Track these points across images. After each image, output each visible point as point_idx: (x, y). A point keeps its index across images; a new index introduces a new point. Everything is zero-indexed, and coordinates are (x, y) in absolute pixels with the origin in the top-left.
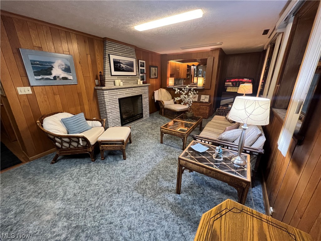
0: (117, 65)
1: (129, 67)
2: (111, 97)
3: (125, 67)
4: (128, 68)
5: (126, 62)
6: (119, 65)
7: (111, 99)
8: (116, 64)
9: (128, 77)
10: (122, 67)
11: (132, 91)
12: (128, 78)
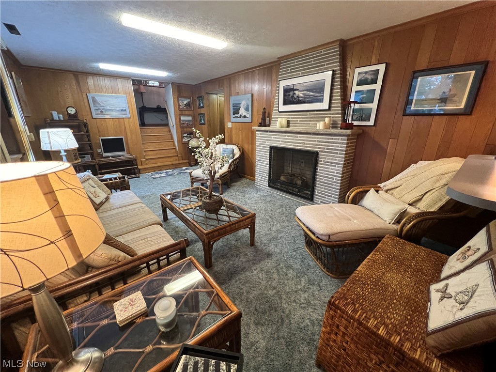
0: (289, 95)
1: (311, 93)
2: (263, 142)
3: (303, 94)
4: (309, 95)
5: (306, 86)
6: (291, 93)
7: (262, 144)
8: (287, 94)
9: (308, 113)
10: (298, 97)
11: (296, 140)
12: (309, 115)
